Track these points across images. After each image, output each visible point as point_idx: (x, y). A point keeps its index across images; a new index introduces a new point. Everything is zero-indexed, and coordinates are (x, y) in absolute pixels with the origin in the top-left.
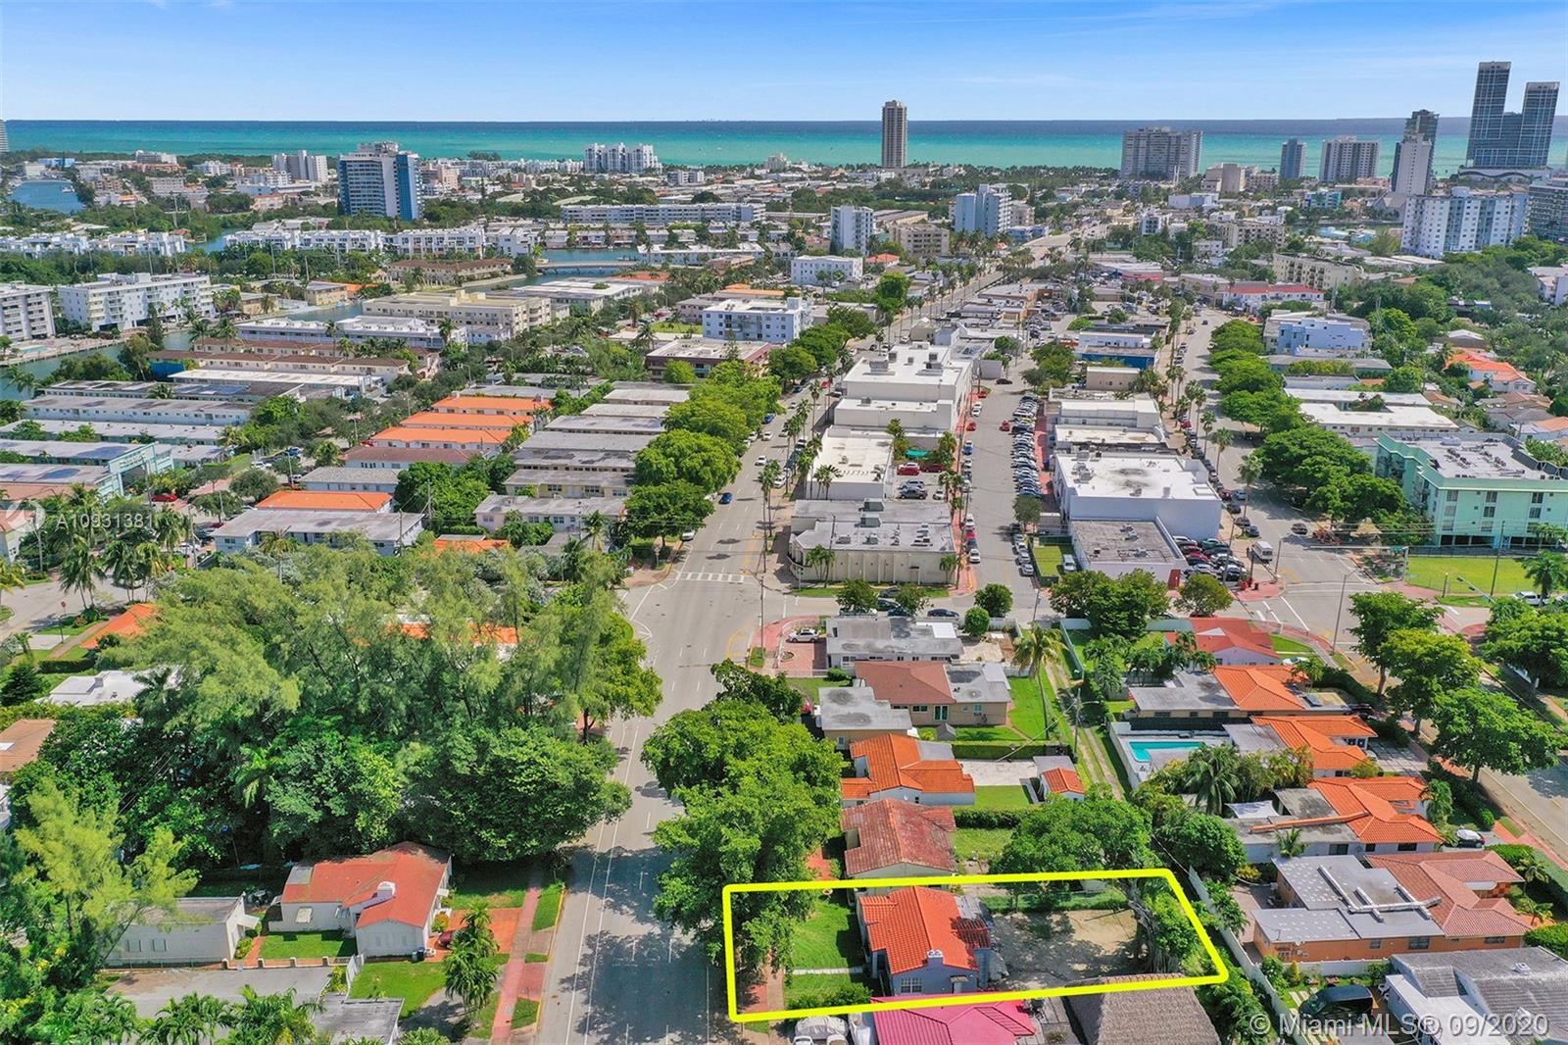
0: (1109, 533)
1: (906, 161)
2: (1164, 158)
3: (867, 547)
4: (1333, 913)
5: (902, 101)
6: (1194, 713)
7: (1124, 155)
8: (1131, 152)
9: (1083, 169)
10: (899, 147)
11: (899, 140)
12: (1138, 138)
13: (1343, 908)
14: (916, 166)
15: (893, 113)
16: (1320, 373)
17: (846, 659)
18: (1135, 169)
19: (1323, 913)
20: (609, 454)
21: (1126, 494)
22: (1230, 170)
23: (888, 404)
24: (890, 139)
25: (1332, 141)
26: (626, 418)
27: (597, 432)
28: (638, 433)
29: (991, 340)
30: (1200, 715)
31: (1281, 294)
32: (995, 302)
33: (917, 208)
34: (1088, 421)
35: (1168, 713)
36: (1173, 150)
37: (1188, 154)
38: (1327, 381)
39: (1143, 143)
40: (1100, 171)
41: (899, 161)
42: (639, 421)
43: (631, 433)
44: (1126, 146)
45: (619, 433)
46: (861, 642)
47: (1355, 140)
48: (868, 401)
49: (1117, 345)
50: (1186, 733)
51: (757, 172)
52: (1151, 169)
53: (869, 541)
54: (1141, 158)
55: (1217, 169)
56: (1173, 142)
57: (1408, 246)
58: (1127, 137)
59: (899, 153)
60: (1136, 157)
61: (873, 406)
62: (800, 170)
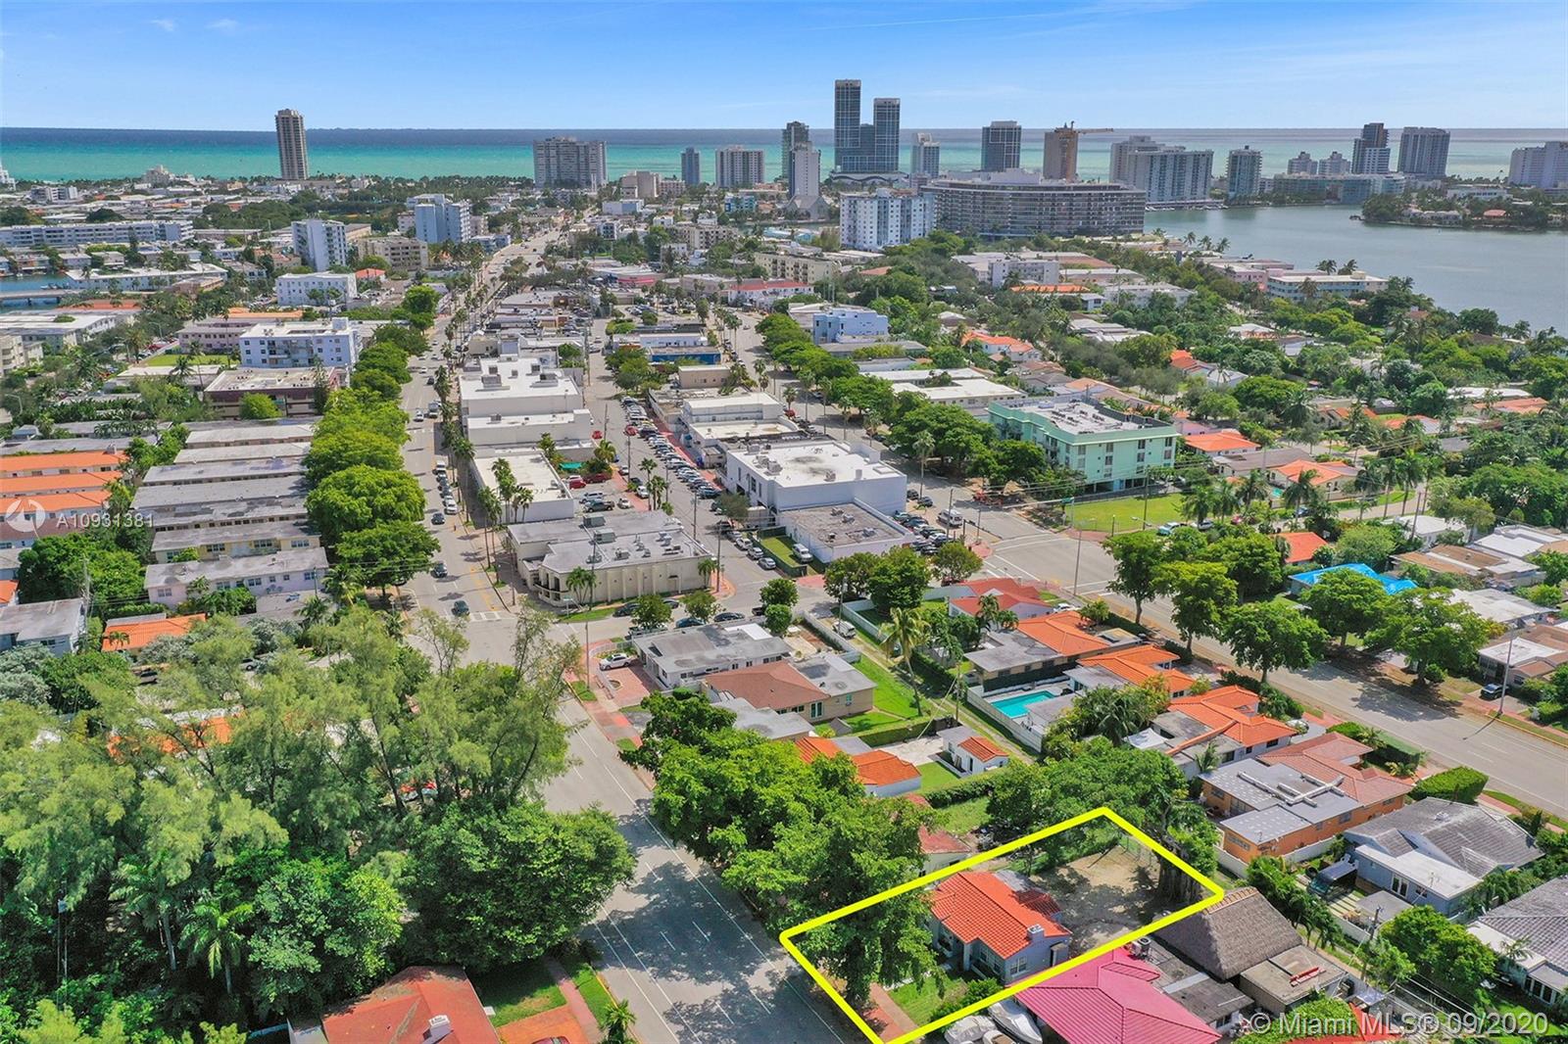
0: (823, 519)
1: (309, 172)
2: (575, 167)
3: (621, 563)
4: (1277, 809)
5: (297, 109)
6: (1028, 667)
7: (537, 165)
8: (542, 161)
9: (497, 178)
10: (299, 158)
11: (298, 149)
12: (548, 147)
13: (1281, 802)
14: (321, 178)
15: (288, 122)
16: (880, 356)
17: (684, 676)
18: (549, 178)
19: (1271, 811)
20: (254, 503)
21: (820, 480)
22: (643, 178)
23: (521, 419)
24: (289, 149)
25: (724, 150)
26: (236, 462)
27: (210, 481)
28: (261, 477)
29: (554, 348)
30: (1034, 668)
31: (777, 289)
32: (522, 311)
33: (357, 221)
34: (718, 417)
35: (1008, 671)
36: (582, 159)
37: (597, 162)
38: (892, 363)
39: (553, 152)
40: (514, 180)
41: (301, 173)
42: (254, 463)
43: (253, 477)
44: (537, 157)
45: (239, 479)
46: (690, 656)
47: (743, 149)
48: (498, 418)
49: (677, 345)
50: (1027, 686)
51: (137, 187)
52: (563, 177)
53: (620, 556)
54: (553, 168)
55: (631, 177)
56: (582, 152)
57: (846, 242)
58: (537, 146)
59: (300, 165)
60: (548, 166)
61: (505, 422)
62: (188, 184)
